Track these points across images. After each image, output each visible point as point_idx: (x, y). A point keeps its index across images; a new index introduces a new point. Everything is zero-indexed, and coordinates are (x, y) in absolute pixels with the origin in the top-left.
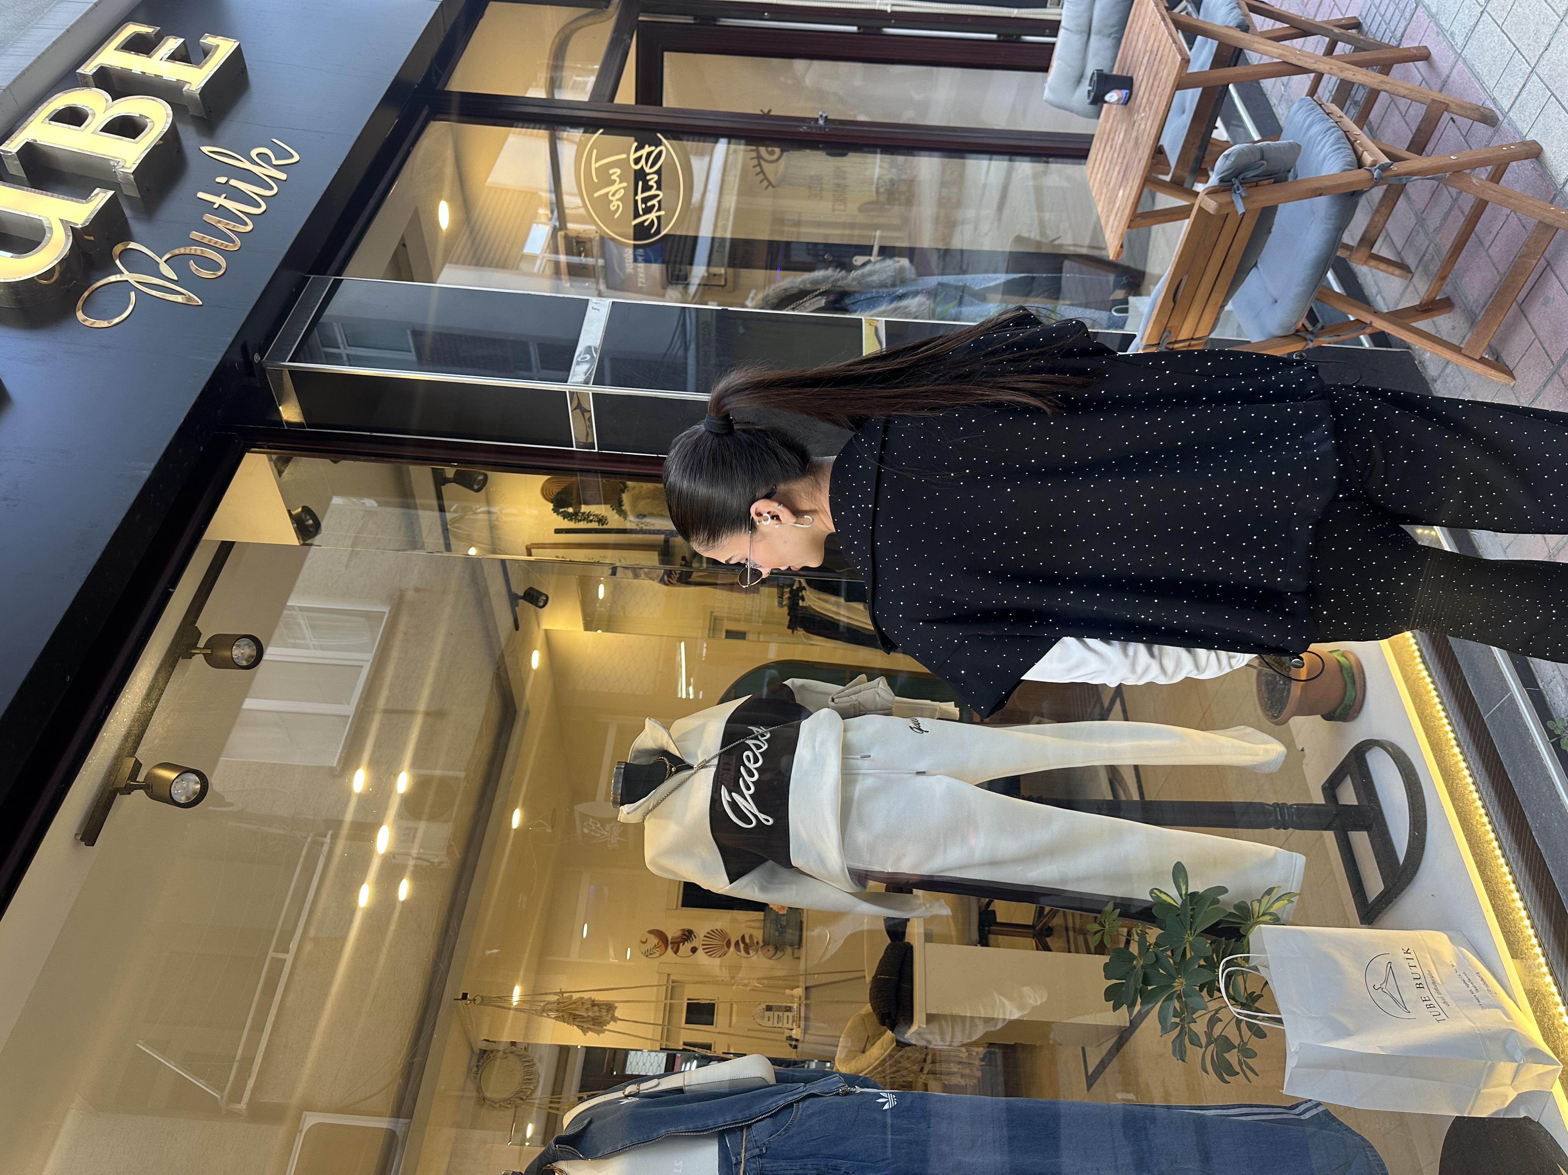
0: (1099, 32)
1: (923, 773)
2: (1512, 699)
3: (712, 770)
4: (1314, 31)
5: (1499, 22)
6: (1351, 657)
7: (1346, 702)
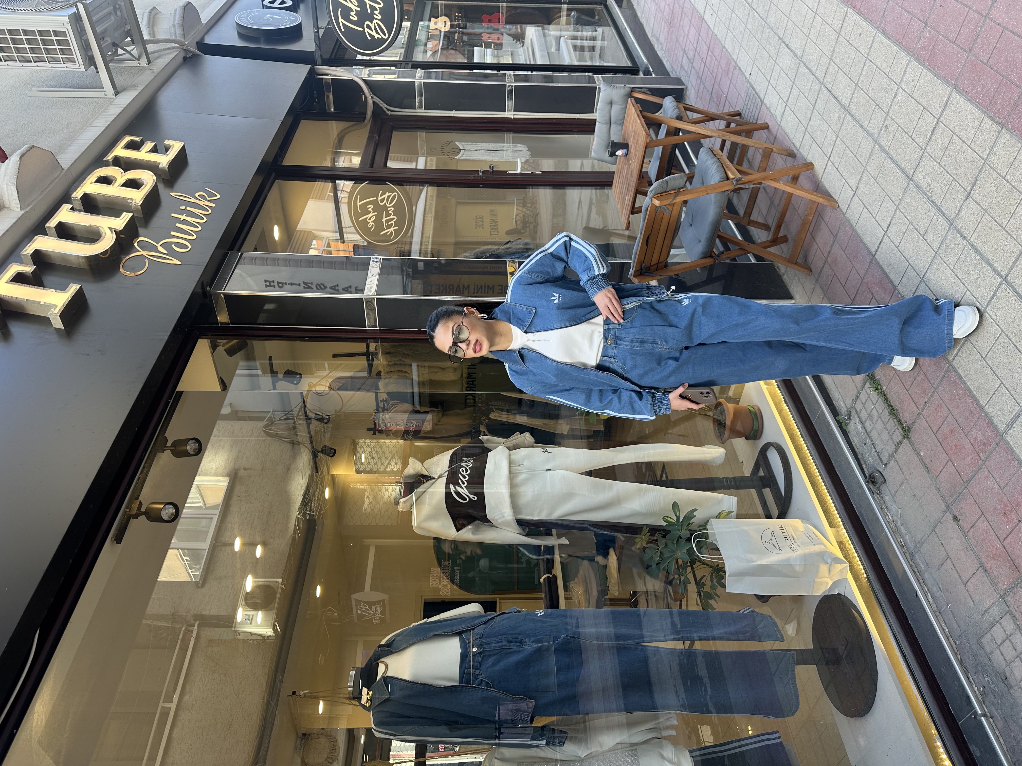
0: (615, 123)
1: (550, 470)
2: (822, 411)
3: (445, 479)
4: (716, 118)
5: (792, 110)
6: (756, 408)
7: (755, 428)
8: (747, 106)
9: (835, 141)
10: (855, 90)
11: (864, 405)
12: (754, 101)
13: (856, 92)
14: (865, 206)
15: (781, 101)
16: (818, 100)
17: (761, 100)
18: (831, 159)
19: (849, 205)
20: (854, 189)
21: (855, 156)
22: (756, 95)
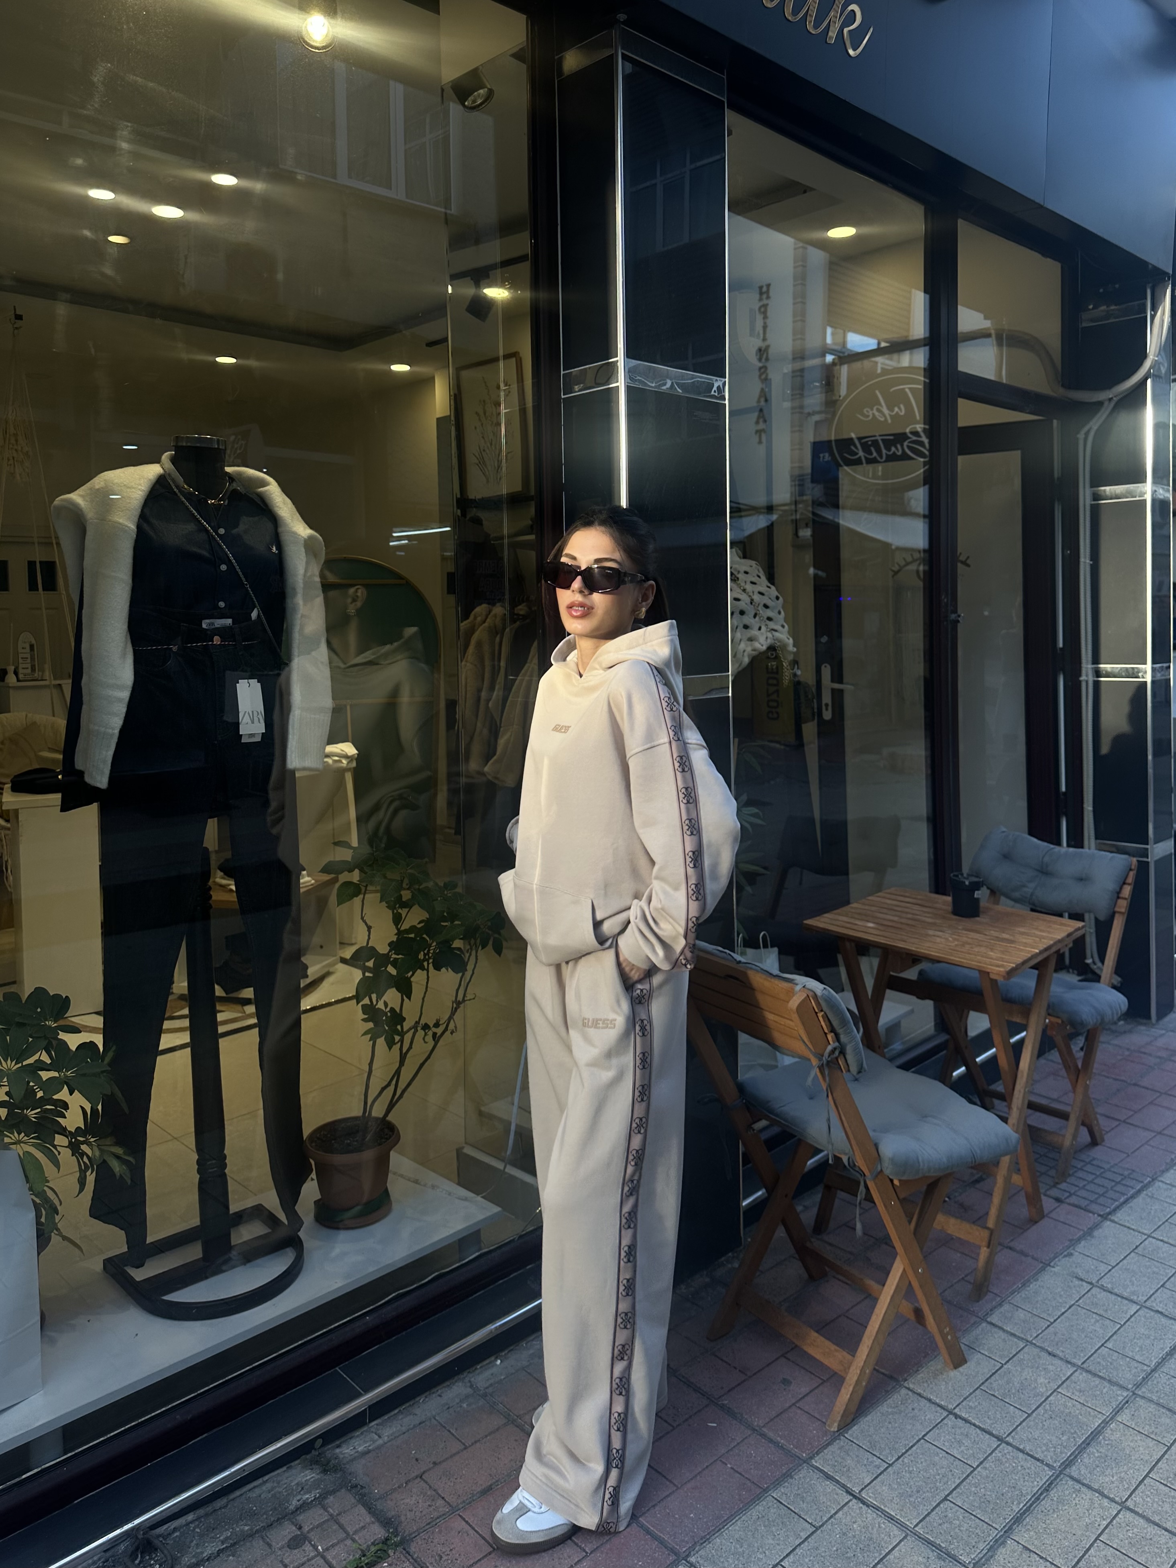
2: (359, 1394)
5: (1081, 1301)
8: (1101, 1176)
9: (990, 1433)
10: (1112, 1500)
11: (334, 1519)
12: (1111, 1194)
13: (1106, 1502)
14: (817, 1529)
15: (1103, 1268)
16: (1097, 1381)
17: (1110, 1213)
18: (951, 1421)
19: (828, 1477)
20: (864, 1494)
21: (945, 1499)
22: (1122, 1200)
